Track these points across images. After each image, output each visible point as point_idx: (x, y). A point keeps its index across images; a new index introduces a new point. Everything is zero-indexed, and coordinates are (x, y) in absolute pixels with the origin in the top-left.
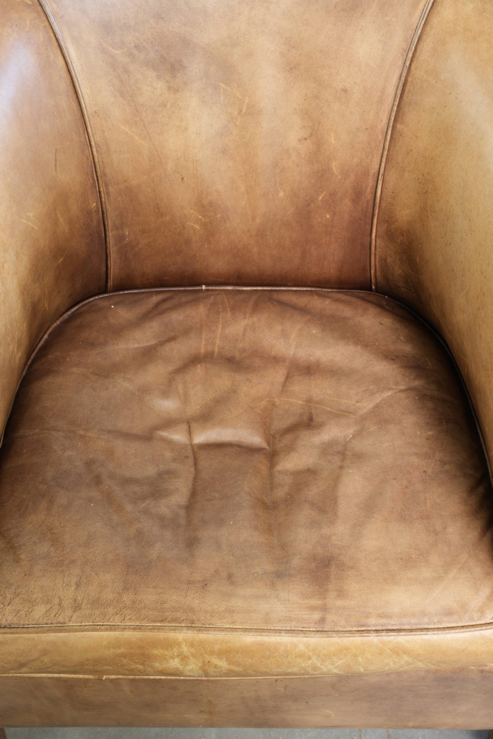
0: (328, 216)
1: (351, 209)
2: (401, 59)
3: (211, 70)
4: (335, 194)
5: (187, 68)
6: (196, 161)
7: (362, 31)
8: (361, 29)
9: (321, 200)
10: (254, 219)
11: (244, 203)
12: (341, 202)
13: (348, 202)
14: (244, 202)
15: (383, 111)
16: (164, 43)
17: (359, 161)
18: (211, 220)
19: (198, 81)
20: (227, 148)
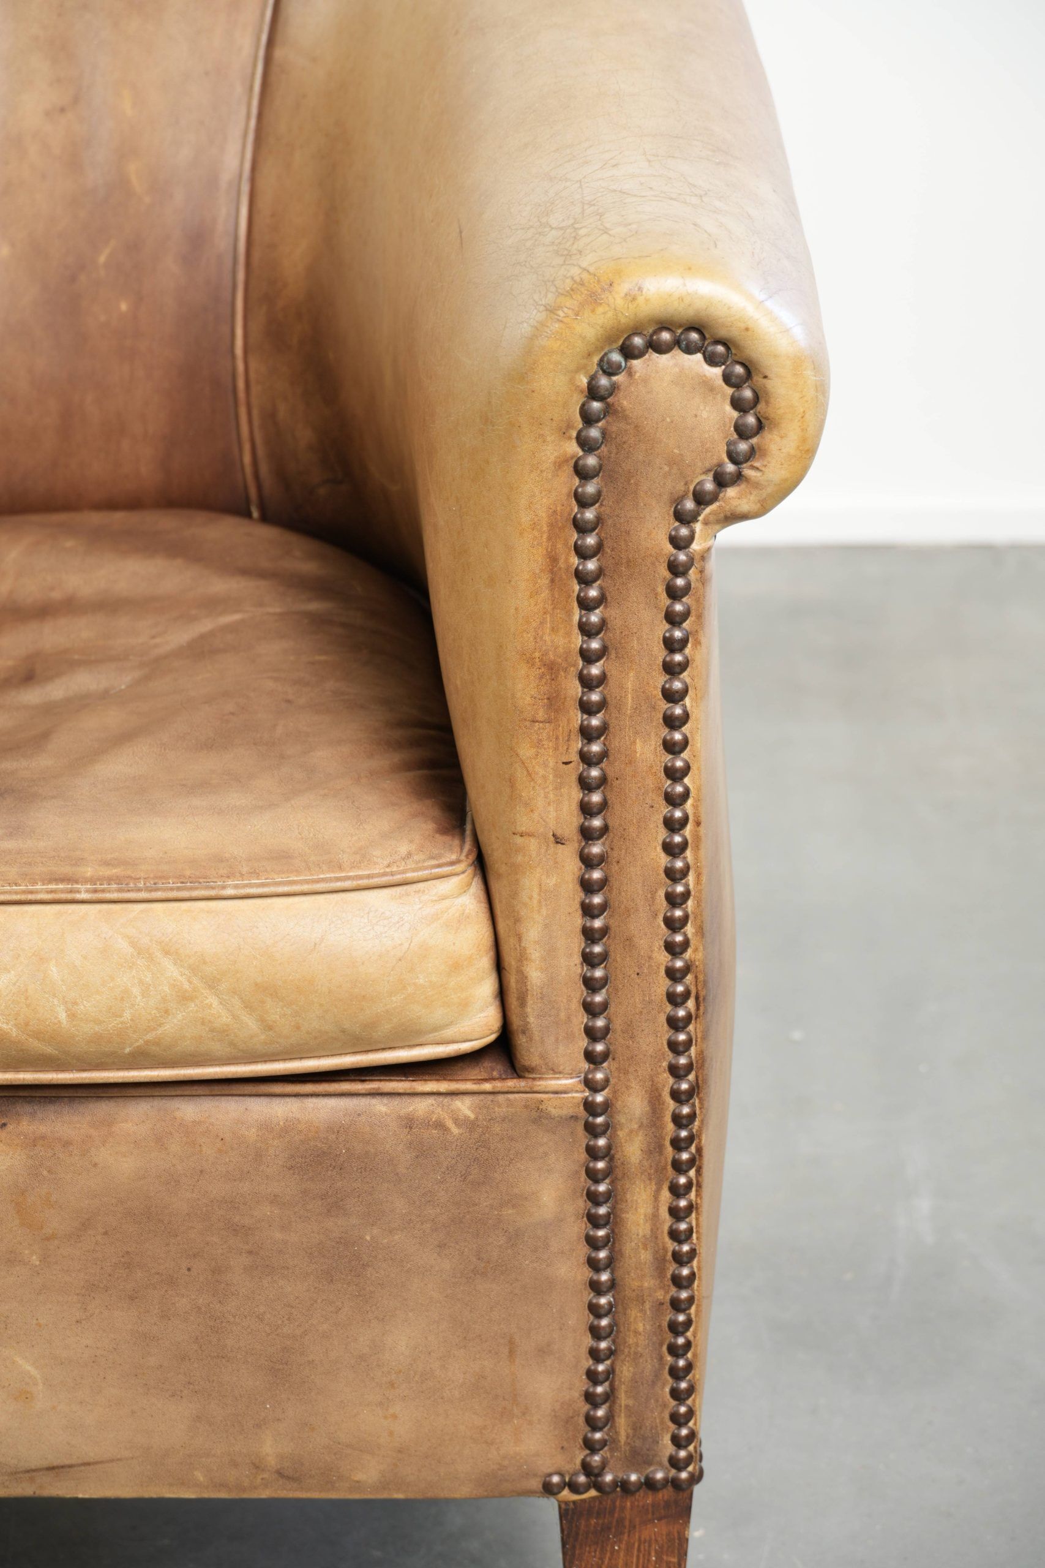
0: (124, 307)
1: (179, 283)
4: (139, 245)
9: (105, 262)
12: (154, 266)
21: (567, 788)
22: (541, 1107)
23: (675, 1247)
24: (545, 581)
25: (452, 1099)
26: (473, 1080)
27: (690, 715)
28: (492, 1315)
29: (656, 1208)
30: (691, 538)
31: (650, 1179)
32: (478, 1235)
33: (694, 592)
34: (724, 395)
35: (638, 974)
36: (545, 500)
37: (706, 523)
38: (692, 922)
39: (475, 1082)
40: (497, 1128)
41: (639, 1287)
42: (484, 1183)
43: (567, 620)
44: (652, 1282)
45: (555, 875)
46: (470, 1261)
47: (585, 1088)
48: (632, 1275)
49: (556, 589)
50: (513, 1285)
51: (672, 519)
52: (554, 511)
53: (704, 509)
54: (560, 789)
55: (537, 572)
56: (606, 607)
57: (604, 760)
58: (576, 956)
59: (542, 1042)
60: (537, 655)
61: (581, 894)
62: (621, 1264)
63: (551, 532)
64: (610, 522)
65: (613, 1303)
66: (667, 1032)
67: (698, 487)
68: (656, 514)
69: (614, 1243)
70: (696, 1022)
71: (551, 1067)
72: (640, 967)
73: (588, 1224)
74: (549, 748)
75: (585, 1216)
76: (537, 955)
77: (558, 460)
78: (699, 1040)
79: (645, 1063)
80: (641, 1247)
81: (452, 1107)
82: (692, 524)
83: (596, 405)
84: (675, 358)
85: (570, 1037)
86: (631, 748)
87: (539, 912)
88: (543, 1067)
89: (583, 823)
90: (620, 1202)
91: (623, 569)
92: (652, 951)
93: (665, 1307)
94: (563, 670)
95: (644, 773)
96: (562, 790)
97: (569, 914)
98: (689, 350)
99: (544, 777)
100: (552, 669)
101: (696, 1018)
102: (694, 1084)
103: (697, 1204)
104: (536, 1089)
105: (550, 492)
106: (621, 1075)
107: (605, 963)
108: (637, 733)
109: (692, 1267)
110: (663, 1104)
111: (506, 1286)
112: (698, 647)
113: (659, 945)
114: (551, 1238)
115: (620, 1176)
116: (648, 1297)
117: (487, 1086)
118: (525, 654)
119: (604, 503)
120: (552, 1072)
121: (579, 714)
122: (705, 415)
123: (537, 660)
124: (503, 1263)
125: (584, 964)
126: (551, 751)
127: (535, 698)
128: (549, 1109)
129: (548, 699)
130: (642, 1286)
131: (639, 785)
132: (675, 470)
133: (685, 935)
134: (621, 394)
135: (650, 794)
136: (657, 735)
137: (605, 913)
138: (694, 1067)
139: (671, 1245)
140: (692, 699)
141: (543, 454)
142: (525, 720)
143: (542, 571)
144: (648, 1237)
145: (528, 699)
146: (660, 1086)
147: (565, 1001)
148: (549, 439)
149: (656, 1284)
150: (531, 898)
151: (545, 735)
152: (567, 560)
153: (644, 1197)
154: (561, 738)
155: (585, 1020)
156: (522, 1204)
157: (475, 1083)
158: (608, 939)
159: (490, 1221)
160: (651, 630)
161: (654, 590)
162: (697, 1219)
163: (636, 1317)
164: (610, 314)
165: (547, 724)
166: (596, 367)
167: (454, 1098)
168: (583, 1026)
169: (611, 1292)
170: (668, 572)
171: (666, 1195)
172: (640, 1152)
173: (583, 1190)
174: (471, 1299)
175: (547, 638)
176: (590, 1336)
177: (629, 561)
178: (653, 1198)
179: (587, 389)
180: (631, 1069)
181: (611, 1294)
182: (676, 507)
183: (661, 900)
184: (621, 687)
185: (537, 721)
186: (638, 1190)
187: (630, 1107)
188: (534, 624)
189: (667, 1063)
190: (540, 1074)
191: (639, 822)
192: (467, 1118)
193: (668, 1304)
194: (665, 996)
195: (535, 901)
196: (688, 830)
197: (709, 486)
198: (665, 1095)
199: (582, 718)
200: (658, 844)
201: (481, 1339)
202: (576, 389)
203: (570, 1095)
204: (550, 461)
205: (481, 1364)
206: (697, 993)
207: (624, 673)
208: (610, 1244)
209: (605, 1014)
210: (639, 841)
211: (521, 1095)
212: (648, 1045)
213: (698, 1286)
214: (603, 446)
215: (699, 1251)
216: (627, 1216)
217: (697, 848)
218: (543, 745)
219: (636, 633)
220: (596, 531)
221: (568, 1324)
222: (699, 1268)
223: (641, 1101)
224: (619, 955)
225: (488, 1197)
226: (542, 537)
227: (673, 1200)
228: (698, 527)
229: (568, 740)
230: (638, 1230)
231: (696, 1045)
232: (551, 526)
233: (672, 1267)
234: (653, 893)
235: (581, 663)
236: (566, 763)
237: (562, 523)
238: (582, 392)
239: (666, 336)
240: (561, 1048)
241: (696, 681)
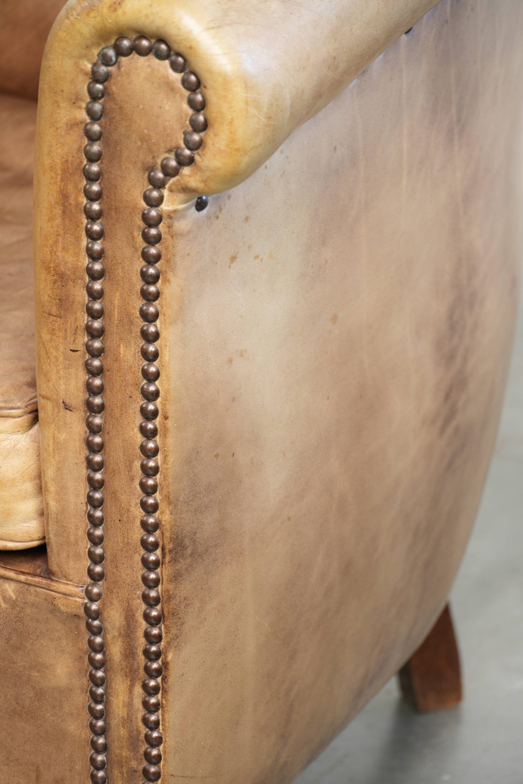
21: (74, 369)
22: (54, 602)
23: (148, 732)
24: (58, 211)
25: (4, 582)
26: (17, 571)
27: (160, 335)
28: (25, 747)
29: (131, 699)
30: (160, 200)
31: (126, 676)
32: (16, 685)
33: (164, 241)
34: (182, 96)
35: (120, 520)
36: (59, 151)
37: (171, 190)
38: (160, 491)
39: (17, 572)
40: (28, 611)
41: (119, 754)
42: (19, 648)
43: (76, 243)
44: (128, 753)
45: (64, 432)
46: (11, 703)
47: (85, 596)
48: (116, 744)
49: (67, 219)
50: (40, 729)
51: (146, 182)
52: (66, 160)
53: (169, 180)
54: (69, 369)
55: (53, 203)
56: (104, 240)
57: (102, 355)
58: (82, 497)
59: (59, 555)
60: (52, 265)
61: (86, 451)
62: (110, 734)
63: (63, 175)
64: (106, 176)
65: (106, 761)
66: (142, 569)
67: (165, 162)
68: (133, 176)
69: (106, 717)
70: (162, 567)
71: (64, 575)
72: (121, 516)
73: (90, 699)
74: (60, 337)
75: (88, 691)
76: (53, 489)
77: (70, 122)
78: (164, 581)
79: (124, 588)
80: (121, 725)
81: (3, 587)
82: (161, 189)
83: (99, 87)
84: (150, 61)
85: (77, 556)
86: (117, 349)
87: (54, 457)
88: (59, 573)
89: (88, 399)
90: (108, 688)
91: (113, 213)
92: (130, 506)
93: (138, 774)
94: (71, 280)
95: (125, 371)
96: (70, 370)
97: (76, 464)
98: (160, 56)
99: (56, 357)
100: (63, 278)
101: (162, 564)
102: (161, 612)
103: (162, 704)
104: (51, 588)
105: (64, 145)
106: (108, 593)
107: (102, 507)
108: (121, 339)
109: (159, 750)
110: (136, 622)
111: (35, 728)
112: (167, 284)
113: (136, 502)
114: (64, 701)
115: (109, 668)
116: (125, 764)
117: (22, 578)
118: (45, 263)
119: (103, 161)
120: (65, 579)
121: (86, 316)
122: (167, 107)
123: (52, 269)
124: (33, 711)
125: (88, 505)
126: (61, 339)
127: (50, 297)
128: (59, 605)
129: (59, 300)
130: (121, 754)
131: (122, 378)
132: (145, 146)
133: (155, 499)
134: (112, 81)
135: (130, 387)
136: (136, 344)
137: (102, 470)
138: (161, 601)
139: (144, 730)
140: (161, 323)
141: (57, 115)
142: (45, 312)
143: (56, 203)
144: (125, 718)
145: (47, 297)
146: (134, 608)
147: (74, 528)
148: (61, 105)
149: (131, 755)
150: (48, 445)
151: (57, 326)
152: (76, 199)
153: (123, 689)
154: (69, 331)
155: (89, 546)
156: (44, 671)
157: (16, 574)
158: (104, 490)
159: (24, 678)
160: (131, 264)
161: (131, 233)
162: (163, 715)
163: (117, 776)
164: (98, 19)
165: (58, 319)
166: (96, 57)
167: (6, 581)
168: (87, 550)
169: (105, 753)
170: (142, 222)
171: (138, 690)
172: (119, 654)
173: (87, 672)
174: (12, 731)
175: (59, 254)
176: (91, 781)
177: (116, 209)
178: (128, 691)
179: (90, 73)
180: (115, 591)
181: (104, 754)
182: (149, 175)
183: (137, 469)
184: (111, 302)
185: (52, 315)
186: (118, 681)
187: (112, 618)
188: (50, 242)
189: (141, 593)
190: (58, 578)
191: (121, 407)
192: (11, 598)
193: (141, 773)
194: (140, 542)
195: (51, 449)
196: (158, 421)
197: (173, 163)
198: (138, 616)
199: (88, 319)
200: (136, 426)
201: (18, 763)
202: (80, 71)
203: (74, 599)
204: (63, 122)
205: (18, 781)
206: (163, 545)
207: (113, 292)
208: (104, 717)
209: (102, 545)
210: (121, 421)
211: (44, 590)
212: (126, 575)
213: (163, 765)
214: (102, 118)
215: (165, 739)
216: (113, 699)
217: (165, 436)
218: (55, 333)
219: (121, 264)
220: (99, 181)
221: (76, 768)
222: (165, 752)
223: (120, 616)
224: (108, 504)
225: (22, 659)
226: (56, 177)
227: (146, 697)
228: (166, 192)
229: (75, 334)
230: (119, 711)
231: (162, 584)
232: (64, 171)
233: (144, 747)
234: (131, 462)
235: (87, 279)
236: (73, 351)
237: (72, 170)
238: (86, 74)
239: (145, 43)
240: (71, 563)
241: (164, 309)
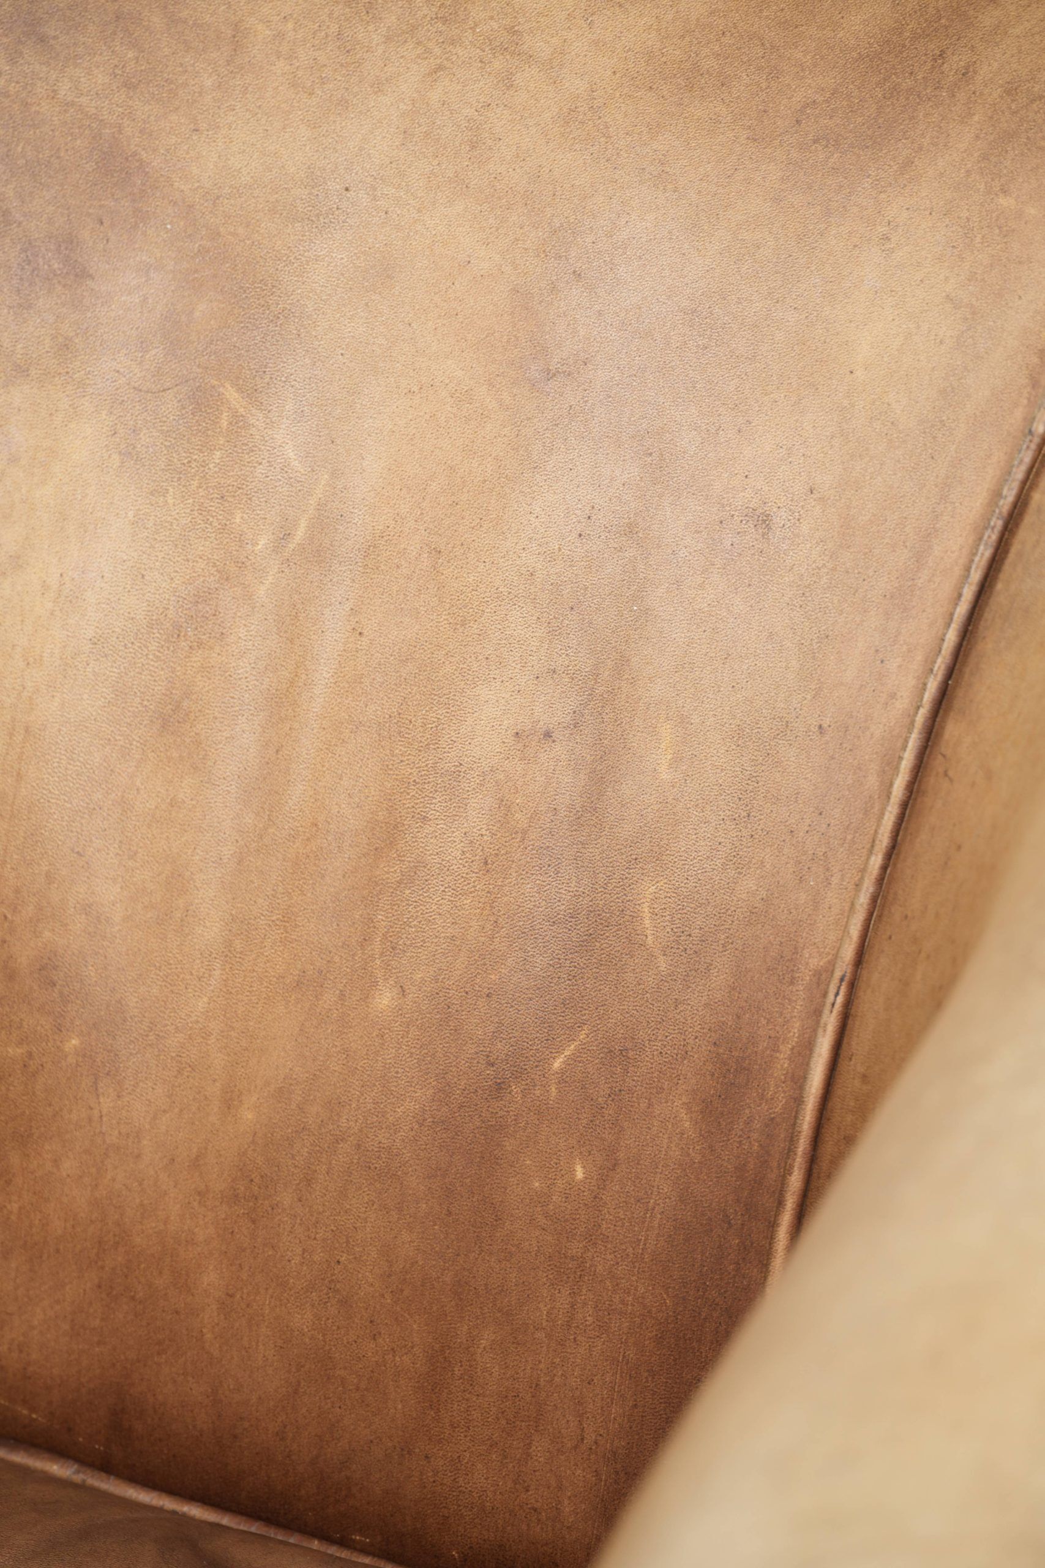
0: (580, 1174)
1: (689, 1155)
2: (1025, 402)
3: (197, 314)
4: (631, 1054)
5: (91, 277)
6: (27, 730)
7: (888, 246)
8: (886, 238)
9: (562, 1072)
10: (230, 1102)
11: (202, 1004)
12: (650, 1105)
13: (683, 1114)
14: (205, 999)
15: (905, 648)
16: (19, 149)
17: (763, 893)
18: (30, 1055)
19: (124, 351)
20: (185, 704)
